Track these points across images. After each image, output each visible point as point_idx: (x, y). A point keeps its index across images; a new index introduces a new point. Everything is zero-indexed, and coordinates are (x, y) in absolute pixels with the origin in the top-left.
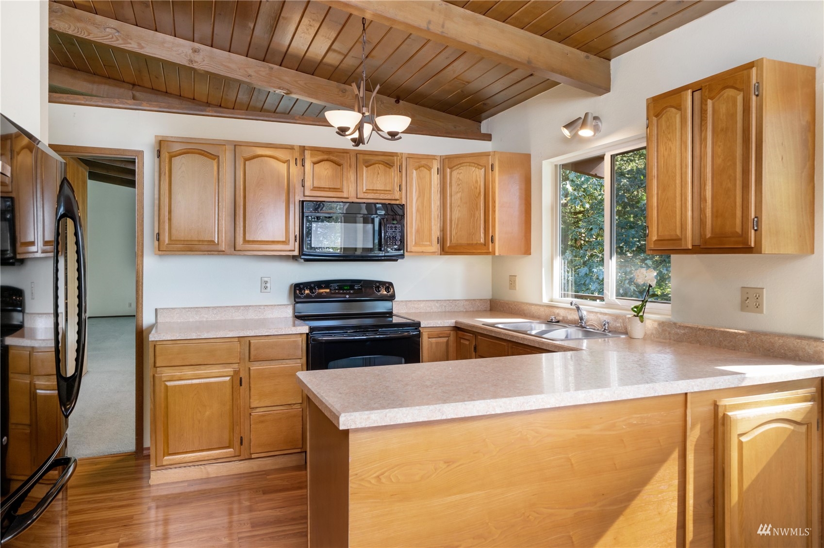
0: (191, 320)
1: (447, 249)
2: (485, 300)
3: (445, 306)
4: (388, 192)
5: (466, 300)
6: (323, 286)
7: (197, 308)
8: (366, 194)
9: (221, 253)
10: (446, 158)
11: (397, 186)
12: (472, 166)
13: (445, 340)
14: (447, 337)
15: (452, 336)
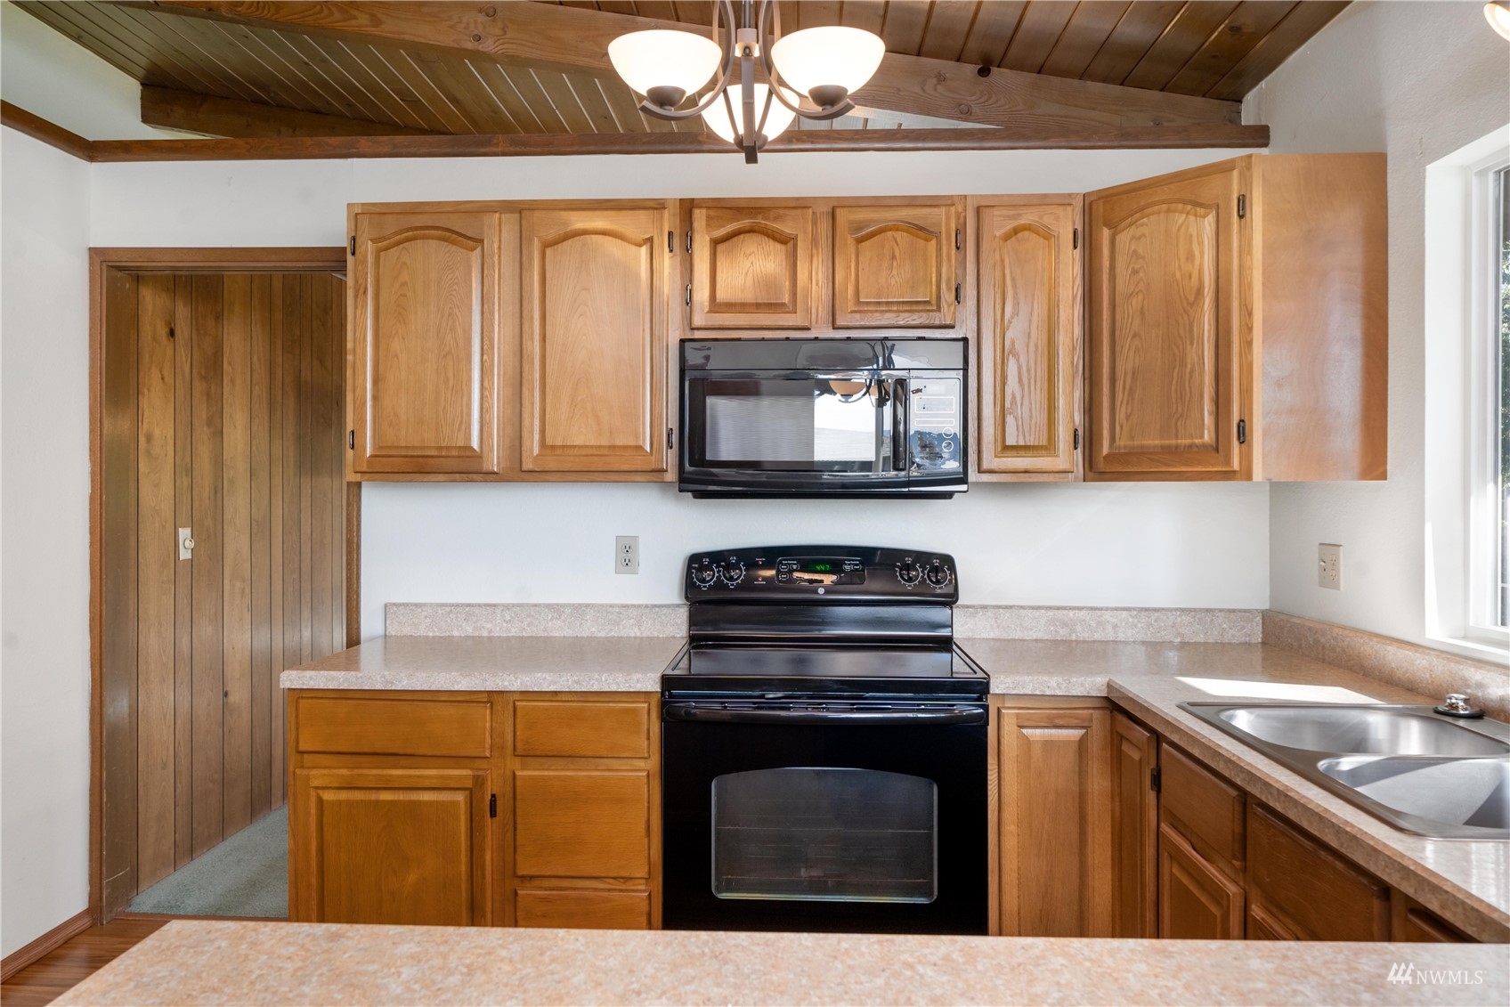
0: (456, 633)
1: (1101, 465)
2: (1245, 611)
3: (1115, 627)
4: (921, 308)
5: (1183, 610)
6: (760, 560)
7: (469, 605)
8: (857, 316)
9: (491, 477)
10: (1100, 198)
11: (949, 288)
12: (1175, 211)
13: (1076, 734)
14: (1083, 727)
15: (1096, 726)
